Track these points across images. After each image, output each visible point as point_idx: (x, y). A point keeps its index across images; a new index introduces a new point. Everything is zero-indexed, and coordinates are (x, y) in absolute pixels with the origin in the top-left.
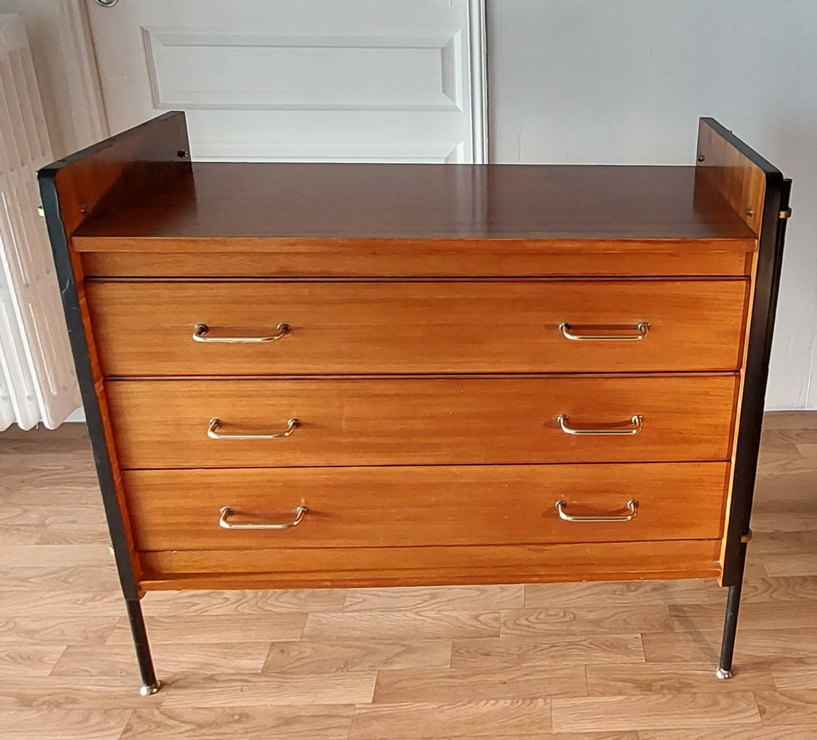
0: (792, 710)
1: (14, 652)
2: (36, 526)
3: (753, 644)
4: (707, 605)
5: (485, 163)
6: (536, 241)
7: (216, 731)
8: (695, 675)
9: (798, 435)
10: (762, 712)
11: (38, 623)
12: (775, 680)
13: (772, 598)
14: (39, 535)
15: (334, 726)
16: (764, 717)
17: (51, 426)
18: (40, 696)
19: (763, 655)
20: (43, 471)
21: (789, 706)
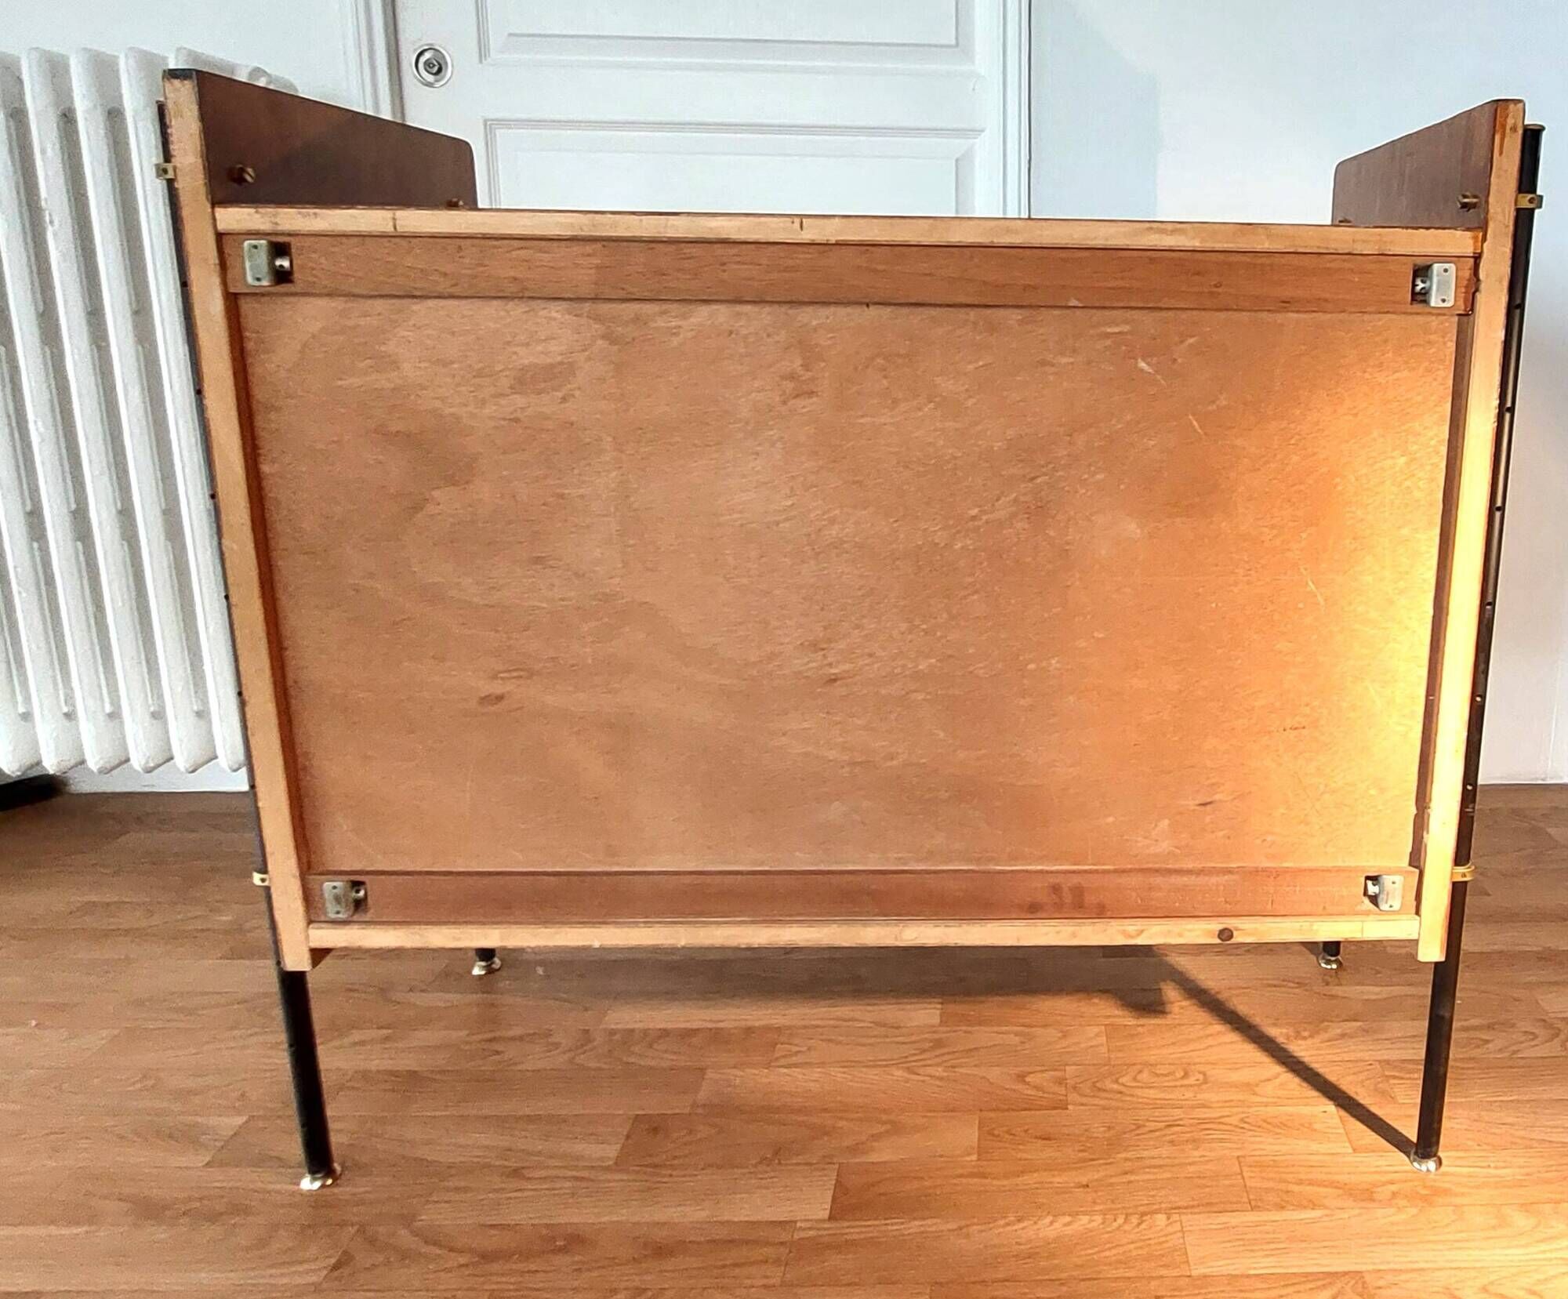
2: (227, 932)
7: (518, 1266)
14: (229, 945)
18: (181, 1201)
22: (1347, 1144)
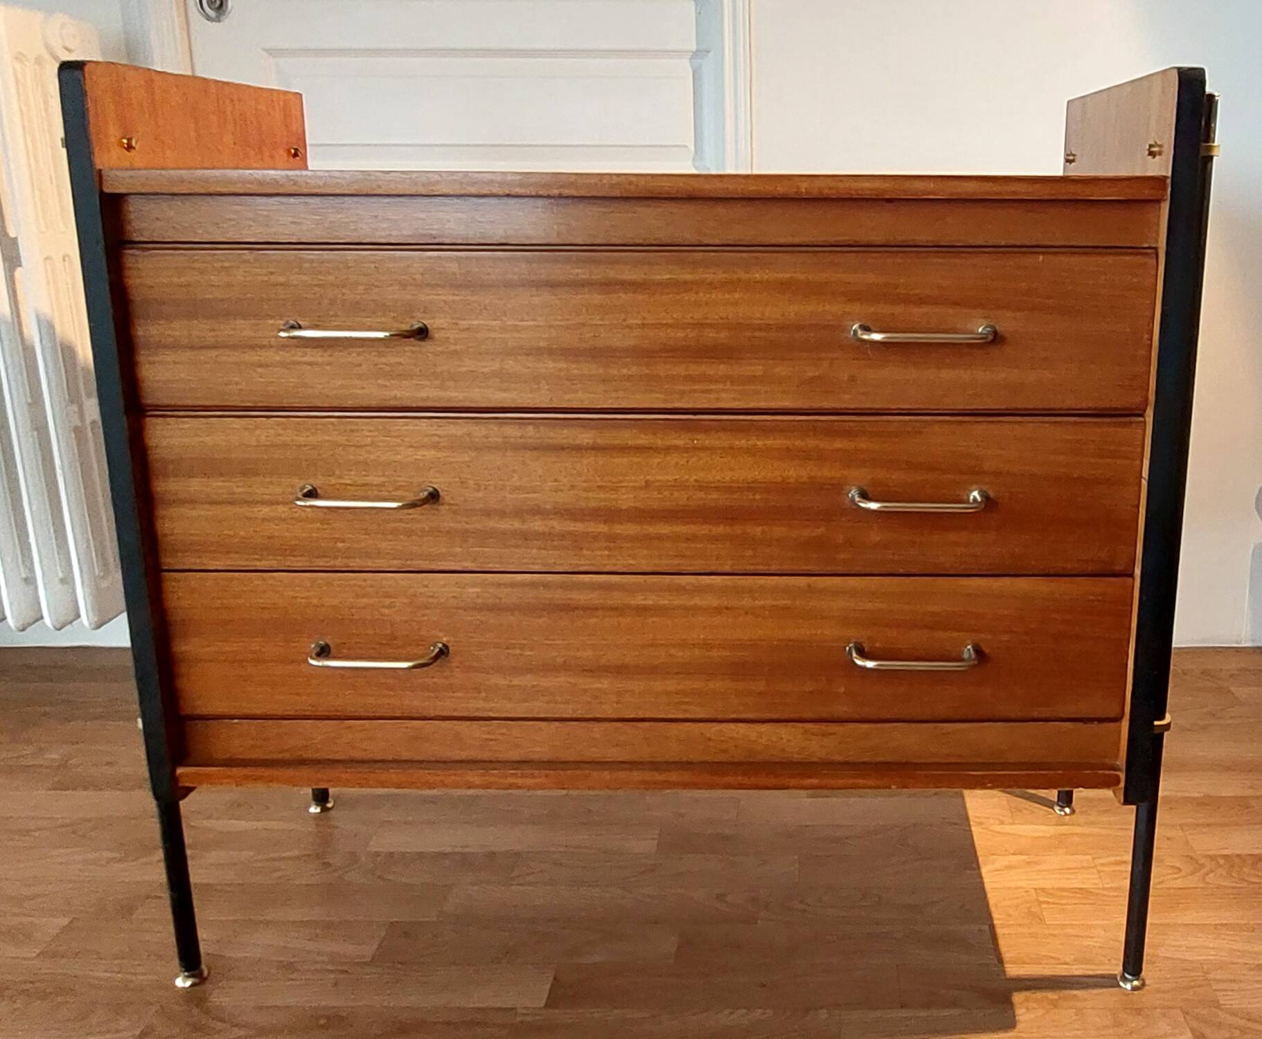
3: (1178, 943)
4: (1099, 889)
9: (1233, 677)
10: (1198, 1037)
11: (32, 889)
12: (1217, 993)
13: (1206, 882)
19: (1195, 958)
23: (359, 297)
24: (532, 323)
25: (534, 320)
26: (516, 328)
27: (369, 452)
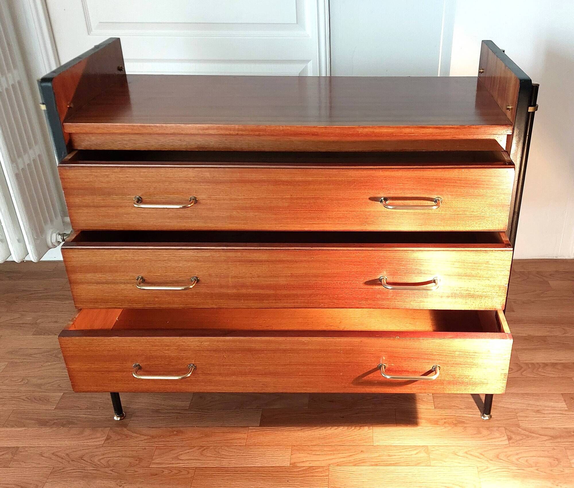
0: (530, 438)
1: (29, 396)
2: (32, 324)
3: (507, 401)
5: (328, 76)
6: (364, 127)
7: (163, 440)
8: (466, 417)
9: (550, 275)
10: (510, 439)
11: (42, 380)
12: (520, 421)
13: (522, 375)
14: (34, 330)
15: (236, 438)
16: (511, 441)
17: (35, 260)
18: (51, 420)
20: (30, 291)
21: (528, 436)
22: (433, 406)
23: (166, 187)
24: (243, 197)
25: (244, 196)
26: (235, 199)
27: (167, 263)
